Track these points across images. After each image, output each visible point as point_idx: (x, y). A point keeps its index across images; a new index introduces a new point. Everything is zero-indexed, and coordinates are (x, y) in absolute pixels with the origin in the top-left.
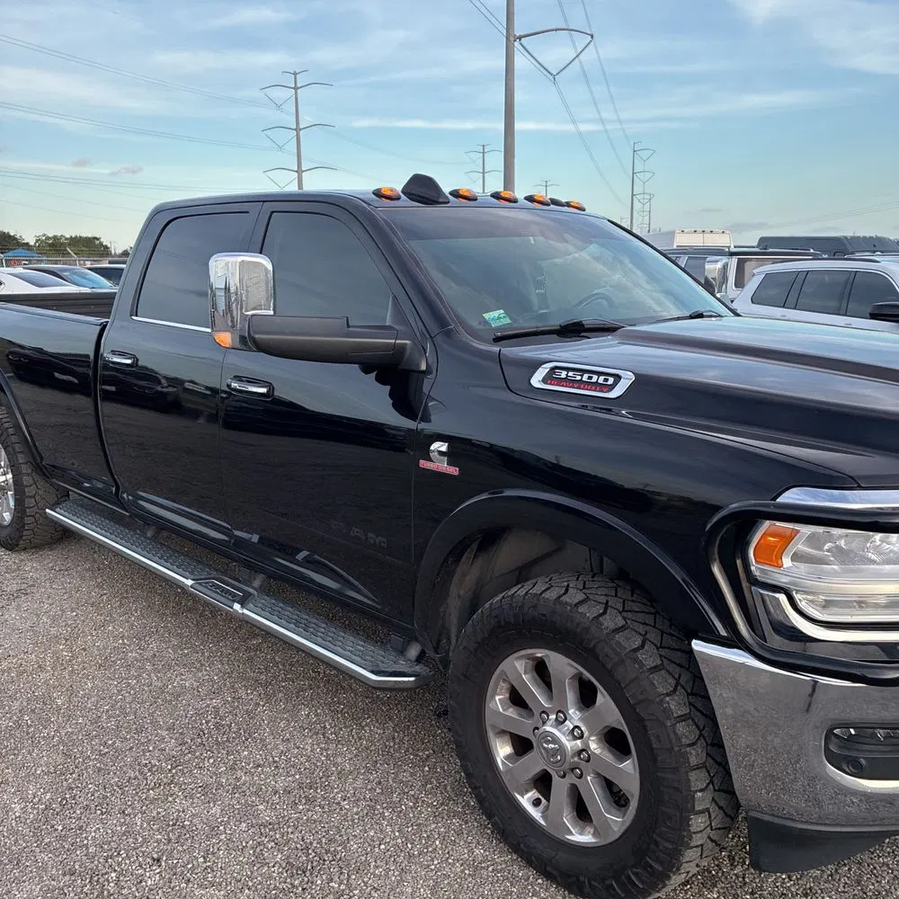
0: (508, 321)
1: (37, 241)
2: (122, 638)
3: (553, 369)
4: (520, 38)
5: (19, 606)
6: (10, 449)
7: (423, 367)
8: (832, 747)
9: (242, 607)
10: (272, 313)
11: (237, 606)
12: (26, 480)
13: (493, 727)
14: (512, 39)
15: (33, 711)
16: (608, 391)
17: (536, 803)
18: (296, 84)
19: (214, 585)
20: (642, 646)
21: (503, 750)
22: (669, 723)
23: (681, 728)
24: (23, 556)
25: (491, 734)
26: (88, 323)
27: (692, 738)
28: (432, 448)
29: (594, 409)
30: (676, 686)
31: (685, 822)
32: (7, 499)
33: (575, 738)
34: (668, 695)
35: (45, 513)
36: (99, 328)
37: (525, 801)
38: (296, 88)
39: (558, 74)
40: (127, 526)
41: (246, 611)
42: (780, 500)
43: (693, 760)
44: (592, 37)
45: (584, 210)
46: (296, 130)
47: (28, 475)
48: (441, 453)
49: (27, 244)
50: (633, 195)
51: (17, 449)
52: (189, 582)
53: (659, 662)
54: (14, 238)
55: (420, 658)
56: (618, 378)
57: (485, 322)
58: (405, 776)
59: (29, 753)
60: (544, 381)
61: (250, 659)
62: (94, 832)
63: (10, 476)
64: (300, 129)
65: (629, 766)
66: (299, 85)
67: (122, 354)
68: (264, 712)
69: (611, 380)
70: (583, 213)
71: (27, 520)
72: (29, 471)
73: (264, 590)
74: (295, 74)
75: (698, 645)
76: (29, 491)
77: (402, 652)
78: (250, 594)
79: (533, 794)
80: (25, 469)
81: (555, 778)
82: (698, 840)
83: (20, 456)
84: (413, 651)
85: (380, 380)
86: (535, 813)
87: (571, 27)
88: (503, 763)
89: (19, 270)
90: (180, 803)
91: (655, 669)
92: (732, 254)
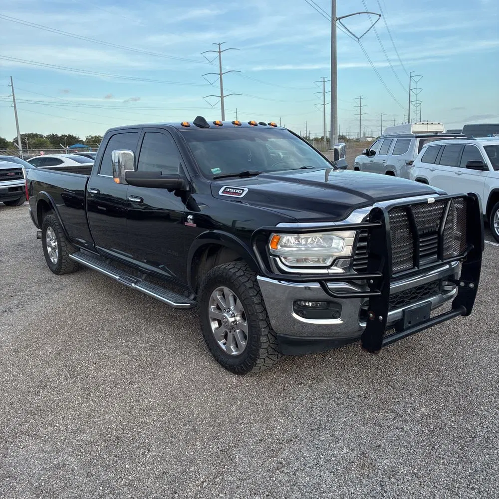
0: (220, 172)
1: (87, 139)
2: (96, 304)
3: (226, 188)
4: (339, 19)
5: (58, 293)
6: (56, 231)
7: (188, 189)
8: (295, 307)
9: (135, 284)
10: (134, 170)
11: (133, 285)
12: (63, 244)
13: (211, 318)
14: (335, 19)
15: (59, 325)
16: (241, 195)
17: (224, 344)
18: (220, 50)
19: (127, 278)
20: (248, 281)
21: (214, 325)
22: (253, 305)
23: (257, 307)
24: (62, 277)
25: (210, 320)
26: (82, 177)
27: (261, 310)
28: (188, 217)
29: (234, 201)
30: (257, 294)
31: (259, 339)
32: (56, 253)
33: (232, 317)
34: (253, 296)
35: (69, 256)
36: (87, 179)
37: (221, 343)
38: (220, 52)
39: (361, 37)
40: (99, 259)
41: (136, 286)
42: (277, 226)
43: (261, 318)
44: (380, 16)
45: (276, 126)
46: (220, 74)
47: (63, 242)
48: (190, 219)
49: (82, 141)
50: (410, 102)
51: (59, 231)
52: (118, 277)
53: (252, 286)
54: (75, 138)
55: (194, 299)
56: (243, 190)
57: (212, 172)
58: (190, 344)
59: (56, 336)
60: (223, 192)
61: (144, 311)
62: (76, 356)
63: (56, 243)
64: (222, 74)
65: (245, 324)
66: (221, 50)
67: (94, 189)
68: (144, 327)
69: (241, 191)
70: (276, 128)
71: (63, 261)
72: (64, 240)
73: (145, 279)
74: (219, 44)
75: (258, 277)
76: (64, 249)
77: (188, 297)
78: (139, 281)
79: (224, 341)
80: (62, 239)
81: (228, 333)
82: (264, 346)
83: (60, 234)
84: (192, 297)
85: (176, 194)
86: (224, 347)
87: (369, 11)
88: (215, 331)
89: (72, 155)
90: (107, 349)
91: (250, 288)
92: (417, 137)
